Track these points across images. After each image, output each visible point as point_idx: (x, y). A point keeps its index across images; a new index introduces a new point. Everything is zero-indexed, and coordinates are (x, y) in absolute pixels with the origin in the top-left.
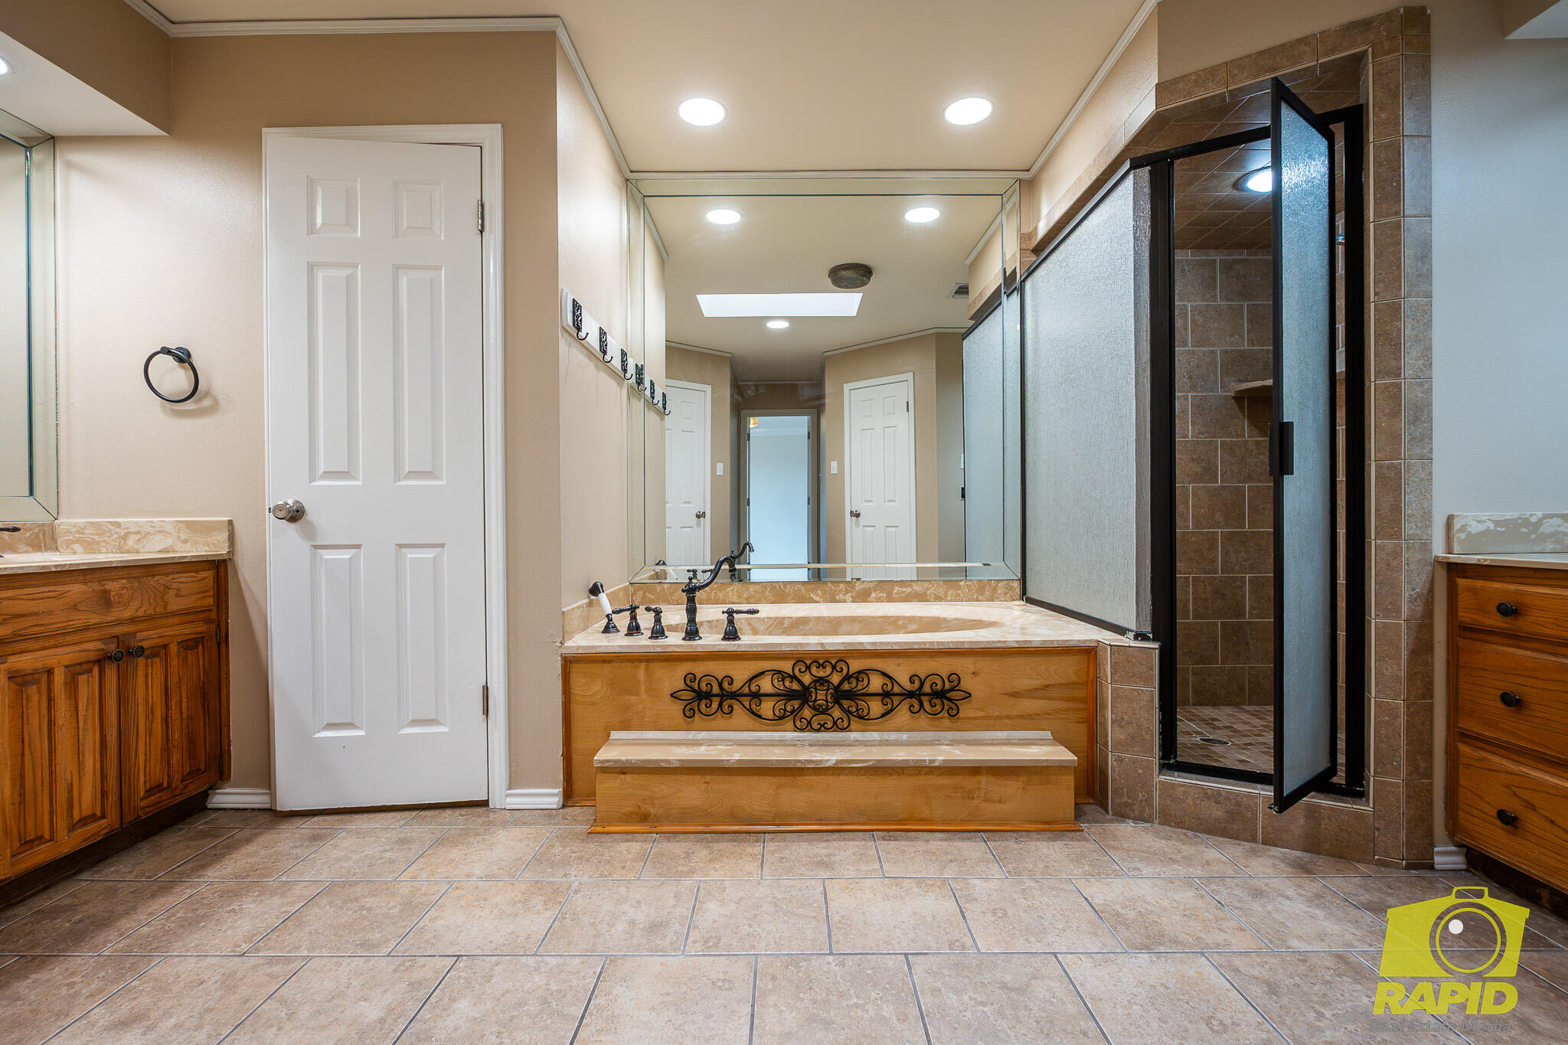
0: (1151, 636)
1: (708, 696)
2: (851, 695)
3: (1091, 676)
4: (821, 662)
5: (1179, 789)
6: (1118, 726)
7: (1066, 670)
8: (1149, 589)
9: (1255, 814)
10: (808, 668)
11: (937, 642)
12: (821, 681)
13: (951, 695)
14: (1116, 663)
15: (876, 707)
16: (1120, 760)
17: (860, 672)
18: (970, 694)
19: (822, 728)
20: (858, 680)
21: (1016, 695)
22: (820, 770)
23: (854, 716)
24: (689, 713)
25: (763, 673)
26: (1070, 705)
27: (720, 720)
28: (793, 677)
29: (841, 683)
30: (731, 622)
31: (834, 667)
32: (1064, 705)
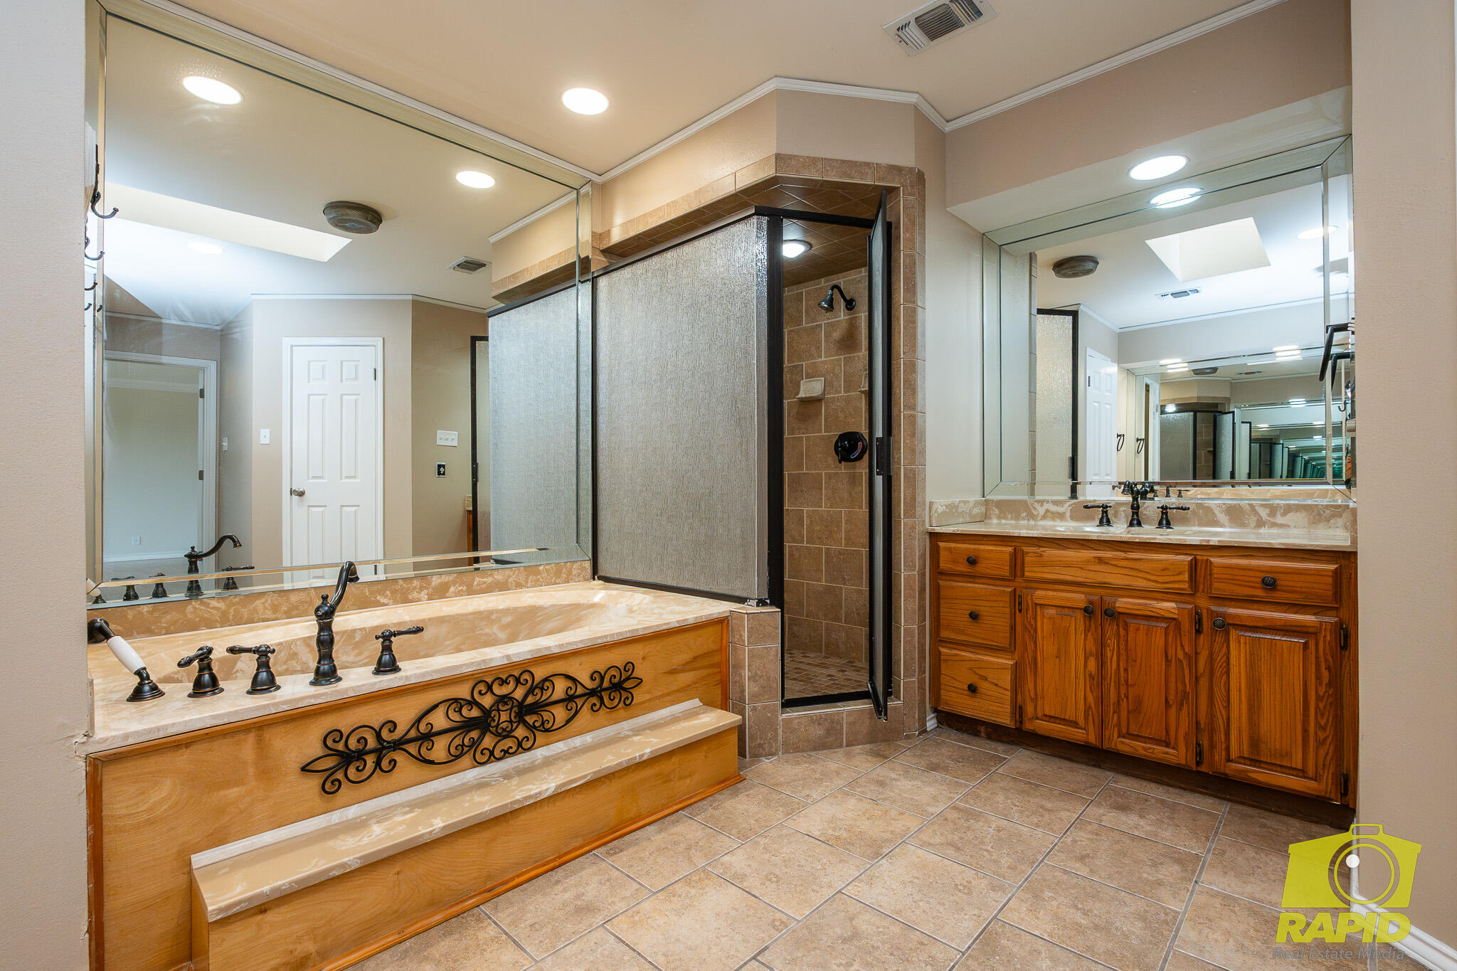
0: (768, 601)
1: (360, 755)
2: (536, 708)
3: (724, 642)
4: (504, 677)
5: (795, 721)
6: (754, 681)
7: (705, 642)
8: (766, 563)
9: (842, 726)
10: (490, 688)
11: (617, 634)
12: (503, 699)
13: (626, 685)
14: (752, 628)
15: (560, 713)
16: (754, 709)
17: (546, 679)
18: (641, 679)
19: (507, 753)
20: (542, 689)
21: (673, 672)
22: (540, 804)
23: (538, 730)
24: (330, 788)
25: (435, 707)
26: (710, 671)
27: (378, 781)
28: (473, 703)
29: (526, 697)
30: (387, 648)
31: (518, 681)
32: (704, 672)
